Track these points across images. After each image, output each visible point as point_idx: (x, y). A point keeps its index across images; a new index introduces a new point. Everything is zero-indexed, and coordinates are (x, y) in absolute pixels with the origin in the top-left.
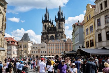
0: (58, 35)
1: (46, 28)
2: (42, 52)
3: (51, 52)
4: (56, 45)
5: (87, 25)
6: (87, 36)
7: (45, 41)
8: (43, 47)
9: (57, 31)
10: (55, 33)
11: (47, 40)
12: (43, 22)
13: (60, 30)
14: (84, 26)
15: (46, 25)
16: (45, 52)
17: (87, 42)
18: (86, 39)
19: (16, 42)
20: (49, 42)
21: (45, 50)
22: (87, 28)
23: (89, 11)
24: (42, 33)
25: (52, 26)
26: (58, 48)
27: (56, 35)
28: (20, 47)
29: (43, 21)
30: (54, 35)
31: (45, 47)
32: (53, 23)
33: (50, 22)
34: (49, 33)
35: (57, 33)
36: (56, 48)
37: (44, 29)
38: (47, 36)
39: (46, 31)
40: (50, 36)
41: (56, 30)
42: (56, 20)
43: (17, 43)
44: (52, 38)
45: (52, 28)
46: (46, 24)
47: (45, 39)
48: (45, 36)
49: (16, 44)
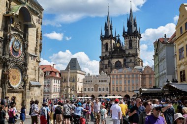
0: (128, 60)
1: (107, 49)
2: (102, 89)
3: (117, 90)
4: (125, 78)
5: (181, 41)
6: (180, 62)
7: (106, 70)
8: (102, 81)
9: (127, 53)
10: (123, 57)
11: (109, 69)
12: (102, 39)
13: (132, 52)
14: (174, 44)
15: (107, 44)
16: (106, 89)
17: (181, 72)
18: (179, 67)
19: (58, 72)
20: (113, 72)
21: (106, 85)
22: (180, 47)
23: (185, 17)
24: (100, 57)
25: (118, 45)
26: (129, 82)
27: (125, 61)
28: (65, 81)
29: (101, 37)
30: (121, 60)
31: (105, 81)
32: (119, 39)
33: (115, 39)
34: (112, 58)
35: (127, 57)
36: (125, 82)
37: (104, 50)
38: (109, 62)
39: (108, 55)
40: (114, 61)
41: (124, 51)
42: (125, 35)
43: (60, 74)
44: (118, 66)
45: (118, 48)
46: (108, 41)
47: (106, 68)
48: (106, 62)
49: (58, 76)
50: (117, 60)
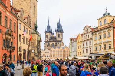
0: (58, 43)
1: (48, 38)
3: (53, 56)
4: (57, 51)
7: (47, 47)
8: (47, 53)
9: (57, 40)
10: (55, 42)
11: (49, 47)
12: (46, 33)
13: (59, 39)
15: (48, 35)
16: (48, 56)
24: (45, 41)
25: (53, 36)
26: (58, 53)
27: (56, 43)
29: (45, 32)
30: (55, 43)
31: (48, 53)
32: (53, 33)
33: (51, 33)
34: (50, 42)
35: (57, 42)
36: (57, 53)
37: (47, 38)
38: (49, 44)
39: (48, 40)
40: (51, 43)
41: (56, 39)
42: (57, 31)
44: (53, 45)
45: (53, 37)
46: (48, 34)
47: (47, 46)
48: (47, 44)
50: (52, 43)
